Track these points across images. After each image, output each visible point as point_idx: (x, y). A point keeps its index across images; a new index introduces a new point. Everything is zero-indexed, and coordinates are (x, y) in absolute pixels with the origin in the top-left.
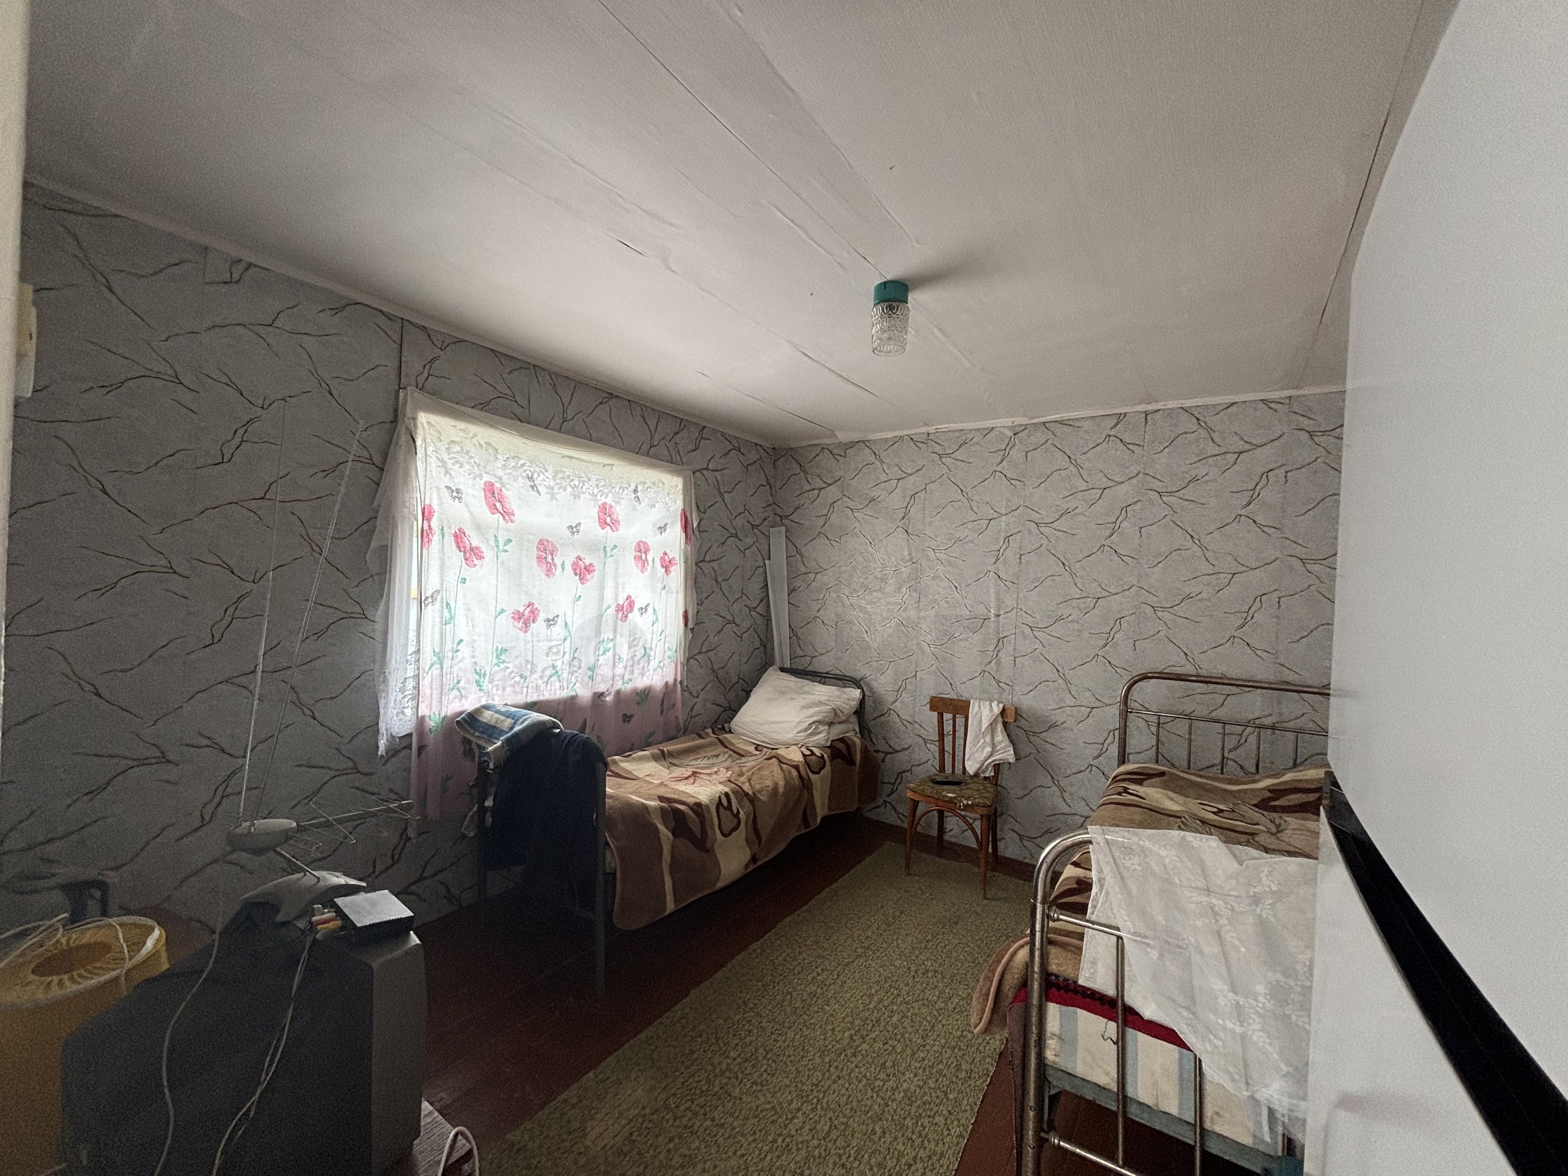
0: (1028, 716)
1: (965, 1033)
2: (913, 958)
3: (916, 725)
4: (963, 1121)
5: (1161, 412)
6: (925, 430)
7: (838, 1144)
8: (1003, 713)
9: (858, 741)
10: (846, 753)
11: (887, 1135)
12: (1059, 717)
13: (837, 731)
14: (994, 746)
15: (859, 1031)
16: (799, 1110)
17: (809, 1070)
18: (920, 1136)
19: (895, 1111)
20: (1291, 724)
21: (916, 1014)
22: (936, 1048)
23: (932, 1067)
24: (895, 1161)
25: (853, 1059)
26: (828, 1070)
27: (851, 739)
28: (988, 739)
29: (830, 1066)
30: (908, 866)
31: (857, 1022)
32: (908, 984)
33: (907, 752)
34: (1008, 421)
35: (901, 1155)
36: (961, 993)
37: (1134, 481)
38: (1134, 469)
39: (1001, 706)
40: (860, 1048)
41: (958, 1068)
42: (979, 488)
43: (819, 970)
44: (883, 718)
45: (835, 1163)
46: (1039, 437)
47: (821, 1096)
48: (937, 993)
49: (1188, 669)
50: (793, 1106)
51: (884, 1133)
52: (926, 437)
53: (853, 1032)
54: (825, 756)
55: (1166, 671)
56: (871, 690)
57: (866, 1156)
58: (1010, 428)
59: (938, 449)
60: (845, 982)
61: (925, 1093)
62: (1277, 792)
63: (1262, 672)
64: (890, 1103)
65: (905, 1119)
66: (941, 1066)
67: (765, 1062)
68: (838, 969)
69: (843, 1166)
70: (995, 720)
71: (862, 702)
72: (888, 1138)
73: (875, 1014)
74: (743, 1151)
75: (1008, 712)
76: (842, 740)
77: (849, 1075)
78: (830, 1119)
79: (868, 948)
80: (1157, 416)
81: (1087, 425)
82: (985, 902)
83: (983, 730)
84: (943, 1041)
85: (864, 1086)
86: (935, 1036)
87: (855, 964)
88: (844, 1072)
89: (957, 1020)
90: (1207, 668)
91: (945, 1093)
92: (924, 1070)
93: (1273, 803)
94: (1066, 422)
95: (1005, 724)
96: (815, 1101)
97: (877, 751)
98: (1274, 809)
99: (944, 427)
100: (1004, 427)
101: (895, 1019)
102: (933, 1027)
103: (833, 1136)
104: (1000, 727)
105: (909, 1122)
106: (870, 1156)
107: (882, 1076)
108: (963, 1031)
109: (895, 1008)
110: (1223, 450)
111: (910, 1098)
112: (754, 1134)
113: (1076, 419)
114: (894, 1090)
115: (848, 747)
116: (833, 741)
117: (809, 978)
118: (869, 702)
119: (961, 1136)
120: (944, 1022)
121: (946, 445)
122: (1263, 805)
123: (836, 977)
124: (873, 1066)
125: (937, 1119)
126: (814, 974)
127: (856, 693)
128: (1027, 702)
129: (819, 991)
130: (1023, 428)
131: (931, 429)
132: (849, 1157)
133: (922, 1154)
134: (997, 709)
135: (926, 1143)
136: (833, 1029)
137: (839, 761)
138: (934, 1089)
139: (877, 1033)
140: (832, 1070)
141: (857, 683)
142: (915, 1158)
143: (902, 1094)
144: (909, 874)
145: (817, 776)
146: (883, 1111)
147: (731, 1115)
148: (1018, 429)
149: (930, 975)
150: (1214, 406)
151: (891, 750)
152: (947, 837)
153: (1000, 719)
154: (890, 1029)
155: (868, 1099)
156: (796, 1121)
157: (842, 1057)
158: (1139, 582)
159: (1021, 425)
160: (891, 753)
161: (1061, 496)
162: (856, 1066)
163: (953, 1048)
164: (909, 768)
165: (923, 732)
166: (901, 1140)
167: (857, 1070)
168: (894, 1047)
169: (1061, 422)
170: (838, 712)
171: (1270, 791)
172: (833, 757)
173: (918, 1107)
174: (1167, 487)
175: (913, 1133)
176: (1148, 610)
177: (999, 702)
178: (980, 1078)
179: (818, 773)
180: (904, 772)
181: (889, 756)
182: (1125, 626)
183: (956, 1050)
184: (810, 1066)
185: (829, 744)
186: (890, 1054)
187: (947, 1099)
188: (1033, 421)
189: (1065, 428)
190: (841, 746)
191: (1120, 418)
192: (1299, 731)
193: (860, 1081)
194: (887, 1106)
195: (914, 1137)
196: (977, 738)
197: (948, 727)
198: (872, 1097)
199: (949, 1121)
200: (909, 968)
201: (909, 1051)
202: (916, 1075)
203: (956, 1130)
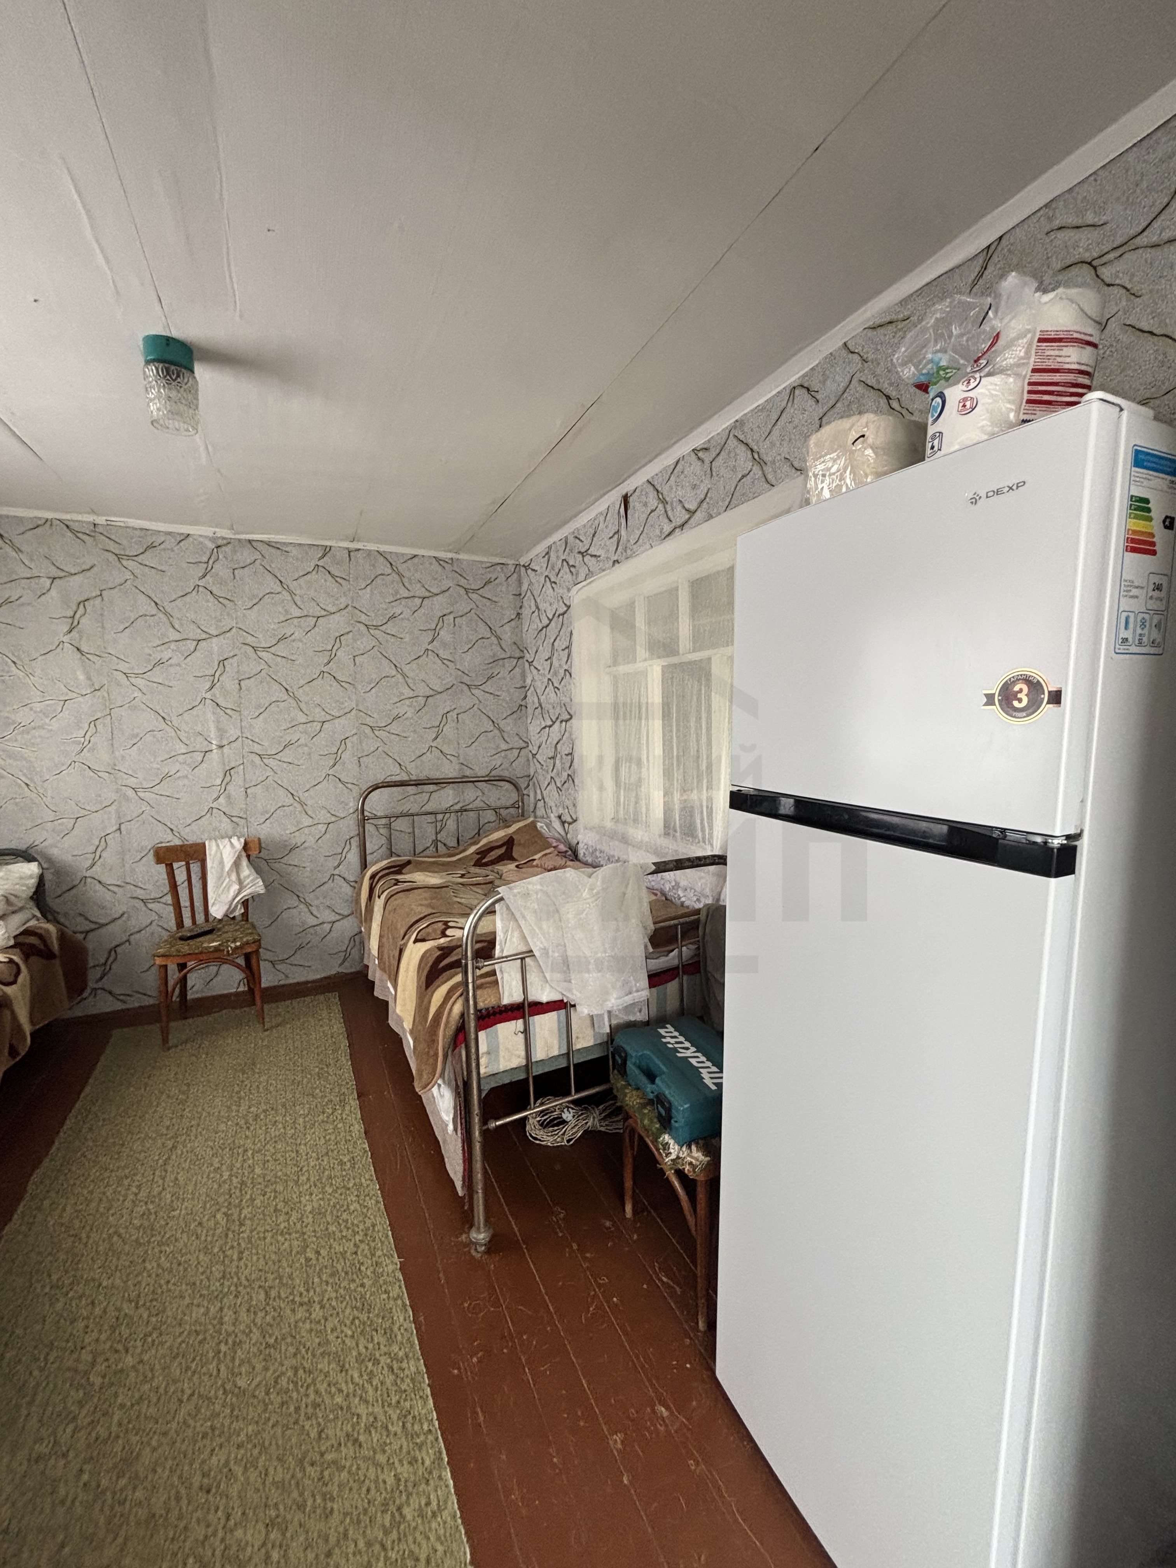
0: (268, 845)
1: (327, 1138)
2: (234, 1114)
3: (129, 887)
4: (372, 1193)
5: (361, 552)
6: (90, 518)
7: (283, 1295)
8: (246, 847)
9: (51, 928)
10: (42, 947)
11: (322, 1252)
12: (298, 839)
13: (16, 923)
14: (240, 882)
15: (230, 1203)
16: (221, 1309)
17: (202, 1273)
18: (348, 1229)
19: (314, 1231)
20: (470, 806)
21: (274, 1154)
22: (312, 1164)
23: (320, 1179)
24: (342, 1261)
25: (243, 1229)
26: (225, 1256)
27: (41, 928)
28: (234, 877)
29: (224, 1252)
30: (165, 1041)
31: (221, 1200)
32: (247, 1137)
33: (120, 922)
34: (208, 531)
35: (343, 1254)
36: (302, 1112)
37: (343, 612)
38: (343, 601)
39: (242, 840)
40: (243, 1216)
41: (342, 1163)
42: (179, 602)
43: (134, 1189)
44: (74, 891)
45: (293, 1311)
46: (246, 556)
47: (235, 1280)
48: (280, 1126)
49: (404, 777)
50: (213, 1310)
51: (318, 1253)
52: (92, 528)
53: (224, 1210)
54: (15, 958)
55: (388, 780)
56: (49, 860)
57: (316, 1280)
58: (213, 539)
59: (112, 546)
60: (176, 1179)
61: (329, 1200)
62: (483, 853)
63: (450, 770)
64: (304, 1230)
65: (327, 1229)
66: (327, 1173)
67: (141, 1310)
68: (157, 1173)
69: (301, 1304)
70: (239, 857)
71: (41, 878)
72: (323, 1252)
73: (235, 1180)
74: (188, 1392)
75: (251, 845)
76: (27, 932)
77: (250, 1242)
78: (260, 1287)
79: (176, 1136)
80: (359, 554)
81: (294, 551)
82: (266, 1033)
83: (227, 869)
84: (314, 1155)
85: (272, 1237)
86: (304, 1157)
87: (174, 1157)
88: (243, 1245)
89: (314, 1133)
90: (416, 774)
91: (344, 1187)
92: (315, 1186)
93: (484, 861)
94: (274, 544)
95: (248, 856)
96: (233, 1288)
97: (75, 933)
98: (486, 865)
99: (118, 520)
100: (206, 537)
101: (258, 1171)
102: (297, 1151)
103: (273, 1293)
104: (245, 862)
105: (332, 1228)
106: (319, 1277)
107: (281, 1219)
108: (324, 1137)
109: (250, 1162)
110: (411, 594)
111: (318, 1213)
112: (188, 1368)
113: (284, 543)
114: (301, 1219)
115: (40, 937)
116: (15, 937)
117: (128, 1204)
118: (48, 877)
119: (377, 1202)
120: (303, 1142)
121: (124, 542)
122: (478, 864)
123: (161, 1182)
124: (268, 1218)
125: (352, 1208)
126: (131, 1197)
127: (33, 868)
128: (264, 831)
129: (151, 1206)
130: (225, 542)
131: (101, 520)
132: (301, 1294)
133: (358, 1238)
134: (238, 844)
135: (356, 1229)
136: (200, 1224)
137: (33, 959)
138: (335, 1191)
139: (249, 1192)
140: (229, 1253)
141: (26, 856)
142: (355, 1245)
143: (311, 1216)
144: (169, 1049)
145: (14, 986)
146: (305, 1240)
147: (145, 1380)
148: (220, 542)
149: (262, 1117)
150: (403, 554)
151: (93, 926)
152: (190, 996)
153: (244, 854)
154: (260, 1180)
155: (283, 1244)
156: (226, 1319)
157: (231, 1235)
158: (357, 705)
159: (224, 538)
160: (92, 930)
161: (276, 621)
162: (251, 1231)
163: (327, 1154)
164: (125, 939)
165: (139, 893)
166: (335, 1245)
167: (254, 1233)
168: (276, 1192)
169: (268, 544)
170: (12, 898)
171: (477, 854)
172: (26, 957)
173: (332, 1212)
174: (373, 621)
175: (341, 1231)
176: (368, 730)
177: (239, 838)
178: (362, 1157)
179: (14, 982)
180: (117, 946)
181: (91, 936)
182: (349, 745)
183: (330, 1153)
184: (201, 1270)
185: (12, 942)
186: (275, 1197)
187: (349, 1189)
188: (238, 537)
189: (273, 551)
190: (32, 940)
191: (327, 551)
192: (477, 810)
193: (265, 1238)
194: (304, 1234)
195: (344, 1234)
196: (220, 878)
197: (181, 876)
198: (286, 1240)
199: (361, 1202)
200: (237, 1124)
201: (291, 1184)
202: (311, 1194)
203: (371, 1203)
